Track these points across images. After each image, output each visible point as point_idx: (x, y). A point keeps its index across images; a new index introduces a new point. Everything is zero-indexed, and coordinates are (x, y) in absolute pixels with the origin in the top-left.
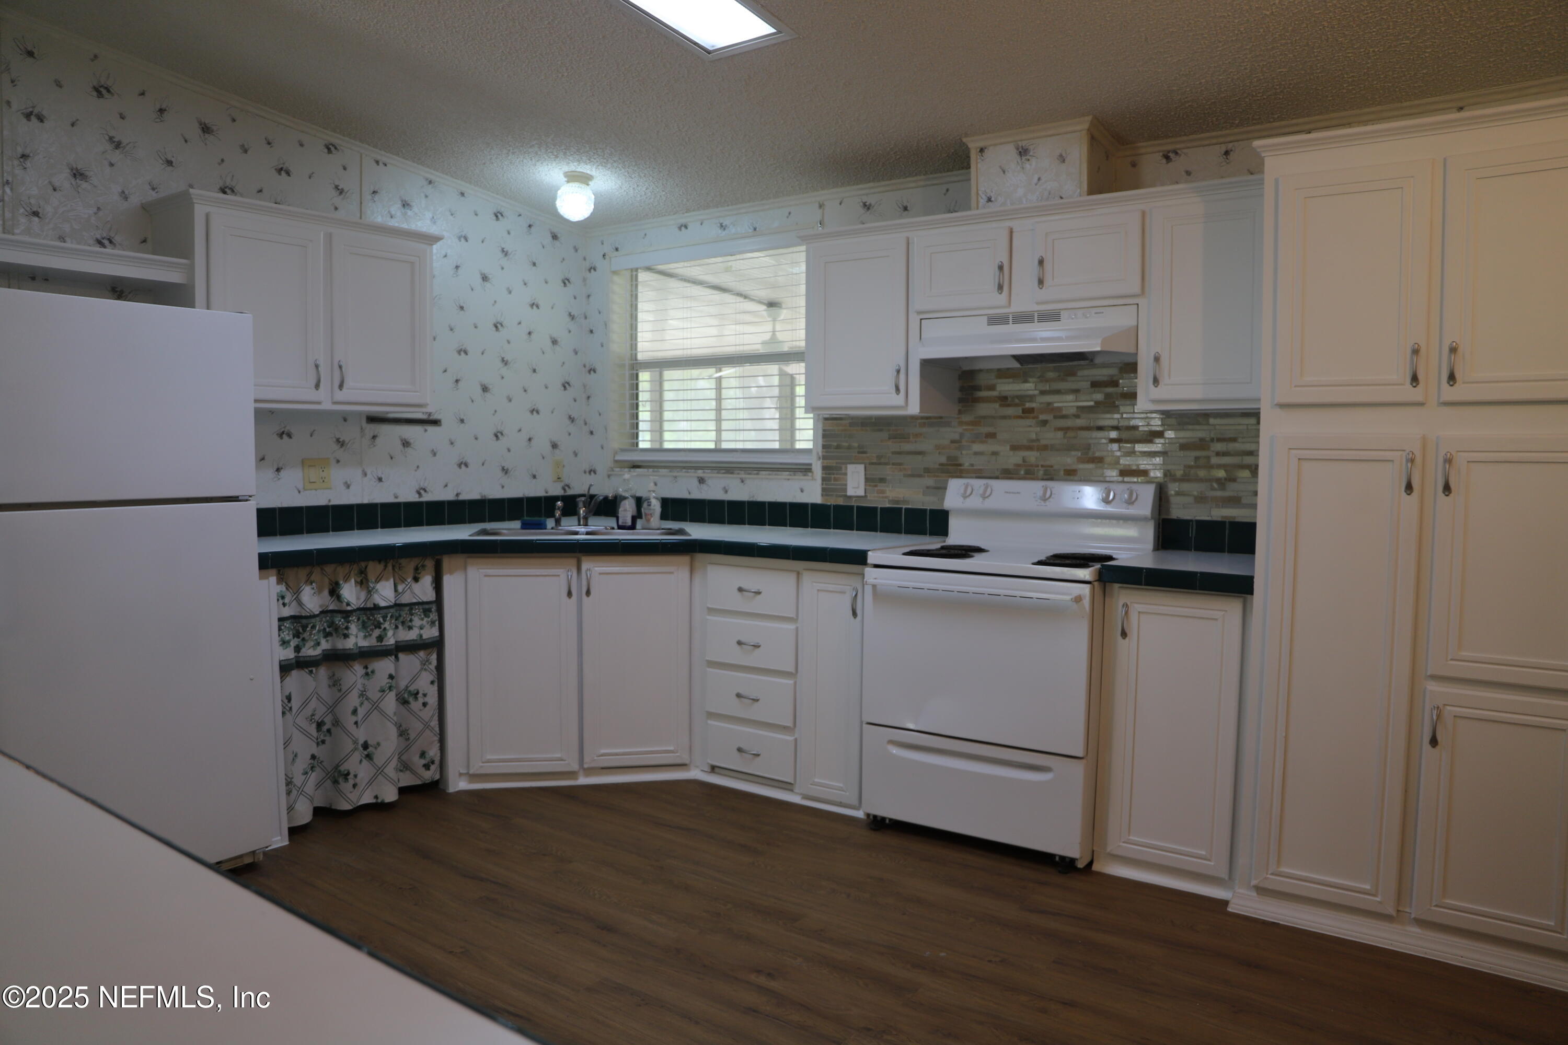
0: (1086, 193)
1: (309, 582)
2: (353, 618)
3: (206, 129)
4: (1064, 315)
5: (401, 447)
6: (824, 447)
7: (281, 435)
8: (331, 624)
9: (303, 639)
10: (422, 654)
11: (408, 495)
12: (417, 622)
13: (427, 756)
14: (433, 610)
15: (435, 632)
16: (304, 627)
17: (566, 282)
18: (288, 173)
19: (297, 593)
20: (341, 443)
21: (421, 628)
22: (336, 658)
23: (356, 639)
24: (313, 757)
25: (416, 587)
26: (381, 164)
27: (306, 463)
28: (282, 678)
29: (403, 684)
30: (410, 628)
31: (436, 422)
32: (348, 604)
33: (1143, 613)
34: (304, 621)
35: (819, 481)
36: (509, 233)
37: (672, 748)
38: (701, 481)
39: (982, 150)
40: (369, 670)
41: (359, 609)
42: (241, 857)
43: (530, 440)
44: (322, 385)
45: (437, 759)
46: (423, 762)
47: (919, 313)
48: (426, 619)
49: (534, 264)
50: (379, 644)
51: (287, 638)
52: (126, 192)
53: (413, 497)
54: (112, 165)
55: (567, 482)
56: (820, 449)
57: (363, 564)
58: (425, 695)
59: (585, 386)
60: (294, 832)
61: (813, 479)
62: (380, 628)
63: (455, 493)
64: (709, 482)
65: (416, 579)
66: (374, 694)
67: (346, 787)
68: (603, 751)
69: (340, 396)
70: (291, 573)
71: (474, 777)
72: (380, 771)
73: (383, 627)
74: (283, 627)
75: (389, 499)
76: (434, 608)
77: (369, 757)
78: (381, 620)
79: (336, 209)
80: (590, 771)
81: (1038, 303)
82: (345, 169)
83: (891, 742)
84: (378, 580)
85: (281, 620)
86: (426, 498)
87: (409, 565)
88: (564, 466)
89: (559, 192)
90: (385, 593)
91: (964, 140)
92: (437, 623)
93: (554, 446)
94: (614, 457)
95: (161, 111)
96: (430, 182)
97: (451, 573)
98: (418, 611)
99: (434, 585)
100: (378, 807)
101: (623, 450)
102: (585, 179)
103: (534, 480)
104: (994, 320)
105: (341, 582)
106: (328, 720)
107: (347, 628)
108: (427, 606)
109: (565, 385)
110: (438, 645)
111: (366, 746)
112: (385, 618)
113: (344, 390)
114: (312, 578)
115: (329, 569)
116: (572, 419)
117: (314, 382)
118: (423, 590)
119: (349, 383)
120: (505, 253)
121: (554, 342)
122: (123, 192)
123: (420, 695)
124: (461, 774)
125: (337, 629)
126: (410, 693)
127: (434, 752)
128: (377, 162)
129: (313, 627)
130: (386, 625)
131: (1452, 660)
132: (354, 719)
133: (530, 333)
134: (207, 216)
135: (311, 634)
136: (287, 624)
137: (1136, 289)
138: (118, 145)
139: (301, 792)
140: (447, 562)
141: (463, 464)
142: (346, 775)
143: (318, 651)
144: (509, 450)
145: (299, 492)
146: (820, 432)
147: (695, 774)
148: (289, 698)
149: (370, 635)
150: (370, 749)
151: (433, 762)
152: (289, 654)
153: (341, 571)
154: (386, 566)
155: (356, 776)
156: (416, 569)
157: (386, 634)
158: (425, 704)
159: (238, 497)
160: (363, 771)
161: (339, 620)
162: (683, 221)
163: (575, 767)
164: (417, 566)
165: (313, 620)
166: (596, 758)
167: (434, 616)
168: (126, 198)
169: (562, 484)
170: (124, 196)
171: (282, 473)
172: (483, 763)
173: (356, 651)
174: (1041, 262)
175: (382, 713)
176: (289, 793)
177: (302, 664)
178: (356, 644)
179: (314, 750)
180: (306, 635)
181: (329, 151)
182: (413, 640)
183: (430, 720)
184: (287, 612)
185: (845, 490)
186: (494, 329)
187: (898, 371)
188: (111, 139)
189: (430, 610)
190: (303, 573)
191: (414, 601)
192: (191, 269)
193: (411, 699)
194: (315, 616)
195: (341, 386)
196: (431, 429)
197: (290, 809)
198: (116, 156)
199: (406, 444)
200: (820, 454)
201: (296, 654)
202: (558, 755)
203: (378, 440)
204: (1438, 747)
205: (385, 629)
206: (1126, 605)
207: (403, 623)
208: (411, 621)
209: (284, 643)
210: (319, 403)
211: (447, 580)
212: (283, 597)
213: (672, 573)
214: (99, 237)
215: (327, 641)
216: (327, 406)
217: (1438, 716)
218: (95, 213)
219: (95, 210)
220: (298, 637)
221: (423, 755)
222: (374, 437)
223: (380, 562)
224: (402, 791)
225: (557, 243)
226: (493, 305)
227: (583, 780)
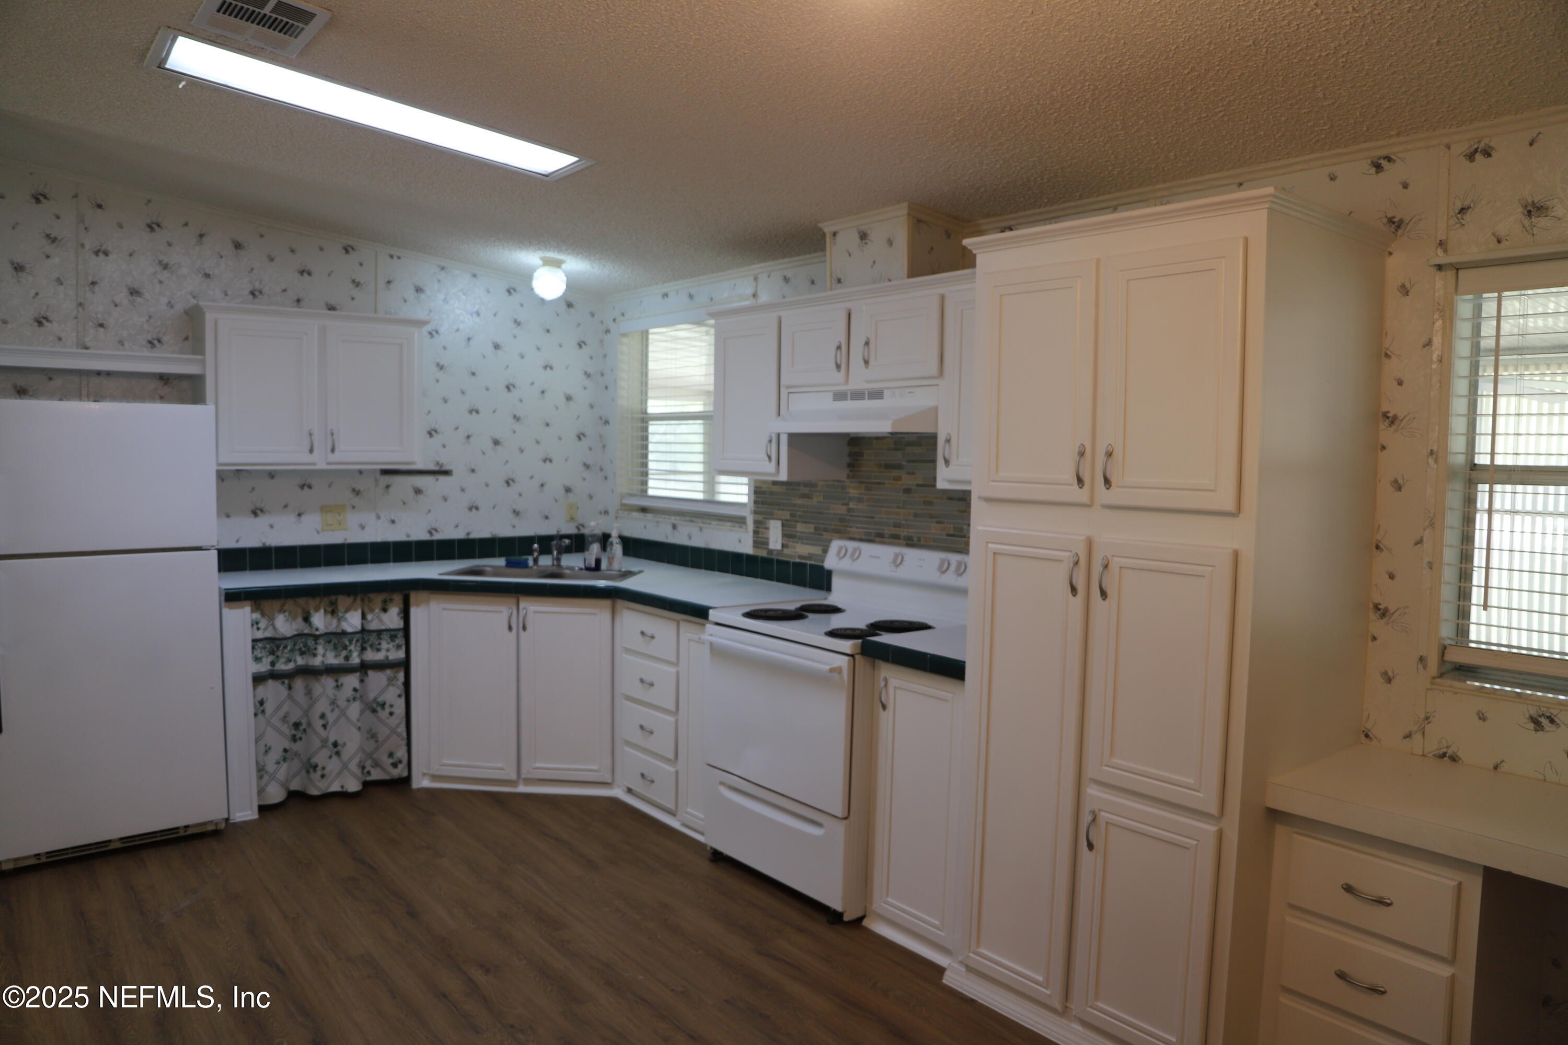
0: (906, 276)
1: (282, 610)
2: (321, 641)
3: (238, 246)
4: (887, 393)
5: (413, 494)
6: (756, 502)
7: (302, 487)
8: (305, 645)
9: (277, 657)
10: (389, 672)
11: (419, 535)
12: (384, 645)
13: (395, 756)
14: (399, 636)
15: (401, 654)
16: (278, 647)
17: (581, 345)
18: (309, 274)
19: (272, 619)
20: (356, 492)
21: (388, 650)
22: (308, 672)
23: (325, 656)
24: (285, 751)
25: (385, 617)
26: (395, 258)
27: (325, 509)
28: (255, 688)
29: (372, 696)
30: (378, 650)
31: (447, 473)
32: (317, 630)
33: (899, 688)
34: (278, 642)
35: (751, 534)
36: (522, 305)
37: (595, 768)
38: (674, 527)
39: (835, 234)
40: (339, 683)
41: (326, 634)
42: (204, 824)
43: (542, 485)
44: (315, 449)
45: (405, 760)
46: (391, 761)
47: (788, 387)
48: (392, 644)
49: (548, 331)
50: (346, 662)
51: (260, 655)
52: (172, 302)
53: (424, 536)
54: (161, 282)
55: (581, 522)
56: (752, 504)
57: (333, 598)
58: (391, 706)
59: (601, 436)
60: (263, 809)
61: (747, 531)
62: (346, 649)
63: (466, 533)
64: (680, 528)
65: (385, 610)
66: (342, 703)
67: (316, 776)
68: (538, 765)
69: (332, 458)
70: (267, 605)
71: (435, 778)
72: (345, 766)
73: (349, 648)
74: (256, 647)
75: (401, 537)
76: (401, 634)
77: (338, 753)
78: (348, 643)
79: (353, 299)
80: (529, 781)
81: (867, 382)
82: (361, 265)
83: (722, 783)
84: (347, 611)
85: (255, 641)
86: (437, 537)
87: (378, 599)
88: (578, 508)
89: (536, 275)
90: (353, 621)
91: (820, 225)
92: (404, 647)
93: (568, 490)
94: (621, 500)
95: (201, 236)
96: (443, 268)
97: (417, 605)
98: (385, 636)
99: (402, 615)
100: (343, 795)
101: (631, 495)
102: (557, 264)
103: (547, 521)
104: (839, 396)
105: (312, 612)
106: (304, 721)
107: (315, 649)
108: (393, 633)
109: (580, 437)
110: (405, 664)
111: (335, 745)
112: (351, 642)
113: (336, 453)
114: (286, 607)
115: (302, 601)
116: (587, 466)
117: (308, 448)
118: (392, 619)
119: (340, 447)
120: (517, 323)
121: (569, 398)
122: (170, 302)
123: (387, 706)
124: (424, 775)
125: (309, 649)
126: (378, 704)
127: (401, 753)
128: (392, 257)
129: (285, 647)
130: (352, 647)
131: (1106, 766)
132: (322, 722)
133: (543, 392)
134: (216, 322)
135: (283, 652)
136: (260, 645)
137: (934, 371)
138: (166, 267)
139: (273, 777)
140: (413, 596)
141: (473, 508)
142: (315, 767)
143: (291, 666)
144: (520, 495)
145: (318, 532)
146: (753, 489)
147: (617, 792)
148: (262, 703)
149: (340, 655)
150: (339, 748)
151: (400, 762)
152: (264, 667)
153: (312, 603)
154: (355, 600)
155: (323, 768)
156: (385, 602)
157: (351, 655)
158: (391, 714)
159: (201, 547)
160: (333, 766)
161: (311, 642)
162: (664, 291)
163: (513, 776)
164: (385, 599)
165: (285, 642)
166: (531, 770)
167: (400, 640)
168: (172, 307)
169: (576, 524)
170: (170, 305)
171: (303, 518)
172: (440, 765)
173: (324, 668)
174: (867, 344)
175: (348, 718)
176: (260, 778)
177: (274, 675)
178: (323, 662)
179: (287, 744)
180: (279, 653)
181: (347, 251)
182: (381, 660)
183: (398, 726)
184: (260, 635)
185: (767, 544)
186: (506, 390)
187: (770, 441)
188: (160, 262)
189: (396, 636)
190: (276, 604)
191: (383, 627)
192: (203, 362)
193: (379, 709)
194: (286, 639)
195: (333, 450)
196: (443, 479)
197: (261, 791)
198: (165, 275)
199: (418, 491)
200: (753, 509)
201: (272, 668)
202: (500, 765)
203: (391, 489)
204: (1094, 851)
205: (350, 651)
206: (886, 680)
207: (371, 646)
208: (379, 644)
209: (257, 659)
210: (315, 464)
211: (413, 611)
212: (257, 623)
213: (595, 614)
214: (150, 338)
215: (303, 658)
216: (322, 466)
217: (1094, 820)
218: (147, 321)
219: (147, 318)
220: (274, 654)
221: (391, 755)
222: (388, 487)
223: (349, 595)
224: (366, 784)
225: (572, 310)
226: (505, 369)
227: (522, 789)
